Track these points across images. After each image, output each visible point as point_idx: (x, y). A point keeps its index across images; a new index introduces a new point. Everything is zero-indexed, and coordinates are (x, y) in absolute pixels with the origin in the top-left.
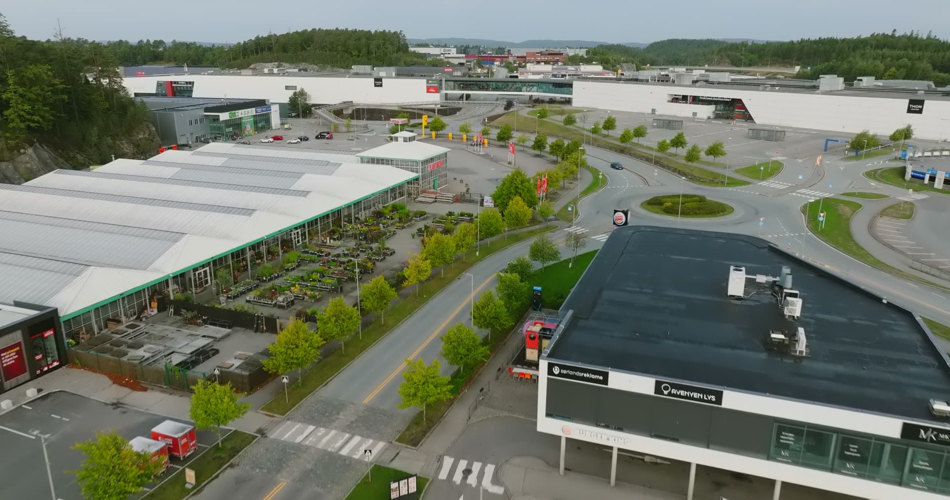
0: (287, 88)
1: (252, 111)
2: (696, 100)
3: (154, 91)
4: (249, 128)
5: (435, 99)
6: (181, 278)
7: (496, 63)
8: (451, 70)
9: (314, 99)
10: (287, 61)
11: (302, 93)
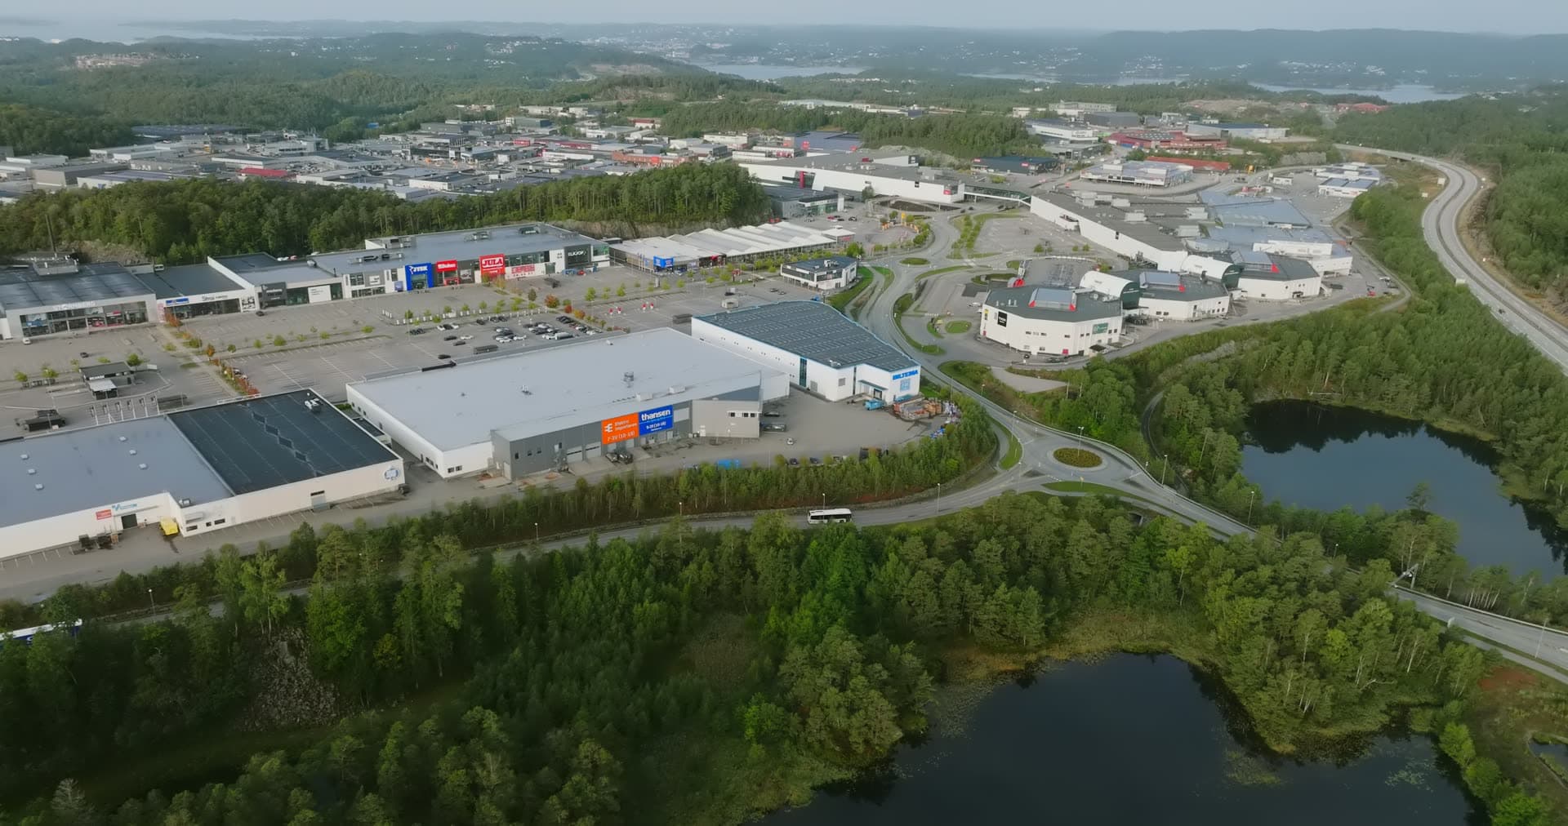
0: (867, 183)
1: (825, 202)
2: (1069, 220)
3: (793, 176)
4: (822, 211)
5: (948, 200)
6: (749, 255)
7: (1134, 147)
8: (1026, 165)
9: (879, 191)
11: (870, 188)
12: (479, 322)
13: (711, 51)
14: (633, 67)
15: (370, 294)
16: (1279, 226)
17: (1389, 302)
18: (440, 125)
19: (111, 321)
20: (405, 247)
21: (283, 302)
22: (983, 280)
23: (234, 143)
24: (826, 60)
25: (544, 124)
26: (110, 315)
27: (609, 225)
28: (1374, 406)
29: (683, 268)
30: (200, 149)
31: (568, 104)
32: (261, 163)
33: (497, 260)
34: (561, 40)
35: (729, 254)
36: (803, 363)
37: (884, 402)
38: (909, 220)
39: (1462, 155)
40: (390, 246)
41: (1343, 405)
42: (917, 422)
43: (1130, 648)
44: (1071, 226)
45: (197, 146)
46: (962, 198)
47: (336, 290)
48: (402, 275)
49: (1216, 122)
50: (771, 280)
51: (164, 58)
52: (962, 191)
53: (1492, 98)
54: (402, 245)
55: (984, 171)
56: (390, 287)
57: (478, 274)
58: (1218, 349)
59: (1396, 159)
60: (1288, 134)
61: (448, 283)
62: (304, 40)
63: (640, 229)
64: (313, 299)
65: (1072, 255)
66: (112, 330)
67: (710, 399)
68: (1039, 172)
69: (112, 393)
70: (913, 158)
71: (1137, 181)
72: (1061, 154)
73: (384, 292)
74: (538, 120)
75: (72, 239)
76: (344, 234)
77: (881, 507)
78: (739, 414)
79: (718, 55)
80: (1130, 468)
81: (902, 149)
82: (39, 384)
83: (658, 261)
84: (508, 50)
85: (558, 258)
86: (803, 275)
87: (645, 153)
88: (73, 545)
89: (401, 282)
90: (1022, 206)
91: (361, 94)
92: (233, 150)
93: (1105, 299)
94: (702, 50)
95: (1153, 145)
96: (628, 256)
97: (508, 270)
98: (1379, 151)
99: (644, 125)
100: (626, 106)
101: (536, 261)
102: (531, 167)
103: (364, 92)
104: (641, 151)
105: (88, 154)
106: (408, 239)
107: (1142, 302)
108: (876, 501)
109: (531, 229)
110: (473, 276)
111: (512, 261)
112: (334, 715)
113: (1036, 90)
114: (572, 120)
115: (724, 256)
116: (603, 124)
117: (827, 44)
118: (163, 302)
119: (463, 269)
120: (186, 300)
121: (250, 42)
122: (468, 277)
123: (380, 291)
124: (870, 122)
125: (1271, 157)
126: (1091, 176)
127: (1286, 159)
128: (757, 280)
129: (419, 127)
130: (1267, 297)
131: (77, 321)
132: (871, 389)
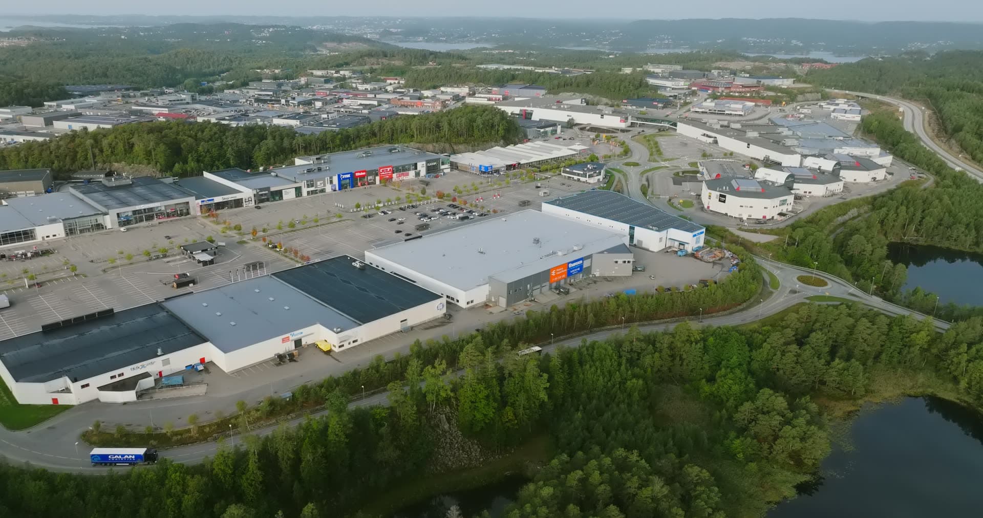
0: (568, 116)
1: (551, 128)
2: (708, 136)
3: (518, 114)
4: (549, 134)
5: (623, 125)
7: (709, 92)
8: (655, 103)
9: (577, 121)
10: (578, 92)
11: (572, 119)
12: (401, 209)
13: (392, 33)
14: (350, 45)
15: (317, 193)
16: (835, 138)
17: (924, 183)
18: (260, 83)
19: (168, 215)
20: (324, 162)
21: (268, 200)
22: (681, 174)
23: (135, 96)
24: (466, 39)
25: (327, 82)
26: (169, 211)
27: (437, 145)
28: (945, 244)
29: (497, 171)
30: (114, 101)
31: (337, 69)
32: (167, 109)
33: (389, 169)
34: (300, 27)
35: (522, 162)
36: (632, 228)
37: (687, 251)
38: (608, 139)
39: (900, 93)
40: (316, 162)
41: (926, 244)
42: (714, 263)
43: (912, 393)
44: (711, 140)
45: (111, 99)
46: (630, 124)
47: (298, 191)
48: (335, 180)
49: (748, 75)
50: (554, 178)
51: (42, 40)
52: (630, 121)
53: (880, 59)
54: (322, 161)
55: (630, 108)
56: (328, 188)
57: (378, 178)
58: (849, 213)
59: (859, 96)
60: (794, 82)
61: (362, 185)
62: (127, 28)
63: (455, 147)
64: (285, 197)
65: (723, 158)
66: (171, 221)
67: (602, 252)
68: (663, 108)
69: (211, 262)
70: (583, 100)
71: (726, 112)
72: (670, 96)
73: (325, 192)
74: (323, 79)
75: (104, 162)
76: (276, 155)
77: (722, 316)
78: (620, 261)
79: (397, 36)
80: (845, 286)
81: (574, 95)
82: (158, 258)
83: (483, 168)
84: (266, 34)
85: (422, 167)
86: (578, 175)
87: (410, 99)
88: (272, 360)
89: (335, 185)
90: (670, 128)
91: (188, 63)
92: (137, 101)
93: (776, 185)
94: (387, 33)
95: (720, 90)
96: (459, 165)
97: (394, 175)
98: (847, 92)
99: (392, 82)
100: (376, 69)
101: (409, 170)
102: (342, 110)
103: (190, 63)
104: (409, 98)
105: (43, 105)
106: (325, 157)
107: (796, 186)
108: (718, 311)
109: (395, 149)
110: (375, 180)
111: (396, 170)
112: (482, 460)
113: (610, 56)
114: (344, 78)
115: (519, 164)
116: (365, 81)
117: (462, 29)
118: (199, 201)
119: (370, 176)
120: (213, 200)
121: (89, 29)
122: (372, 181)
123: (323, 191)
124: (541, 78)
125: (791, 96)
126: (697, 110)
127: (800, 97)
128: (547, 178)
129: (248, 85)
130: (857, 181)
131: (149, 215)
132: (677, 244)
